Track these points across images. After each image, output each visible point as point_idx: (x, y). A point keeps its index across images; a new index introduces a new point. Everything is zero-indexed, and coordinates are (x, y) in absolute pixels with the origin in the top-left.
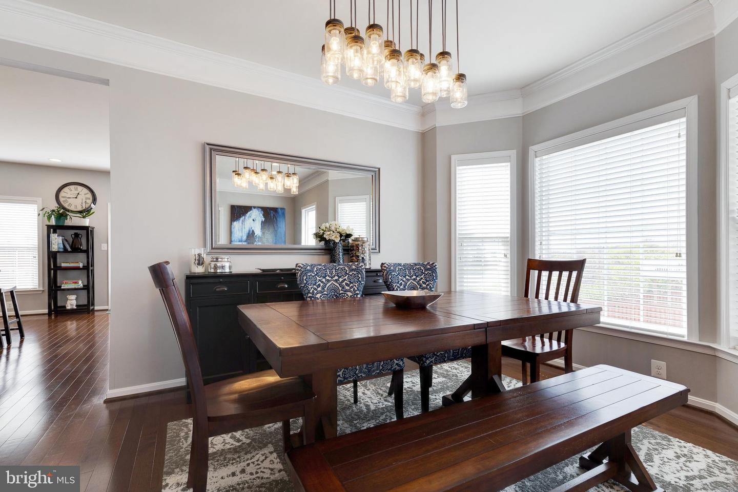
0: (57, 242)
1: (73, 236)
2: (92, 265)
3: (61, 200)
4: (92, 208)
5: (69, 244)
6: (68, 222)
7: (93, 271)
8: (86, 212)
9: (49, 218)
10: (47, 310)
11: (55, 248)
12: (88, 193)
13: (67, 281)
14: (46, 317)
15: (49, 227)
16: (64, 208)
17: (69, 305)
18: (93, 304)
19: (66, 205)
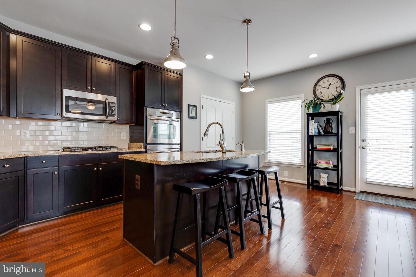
0: (314, 127)
1: (326, 122)
2: (341, 148)
3: (317, 92)
4: (342, 94)
5: (322, 129)
6: (322, 110)
7: (341, 153)
8: (336, 99)
9: (309, 108)
10: (306, 182)
11: (312, 132)
12: (338, 82)
13: (321, 161)
14: (306, 187)
15: (308, 115)
16: (319, 99)
17: (322, 182)
18: (342, 185)
19: (320, 97)
